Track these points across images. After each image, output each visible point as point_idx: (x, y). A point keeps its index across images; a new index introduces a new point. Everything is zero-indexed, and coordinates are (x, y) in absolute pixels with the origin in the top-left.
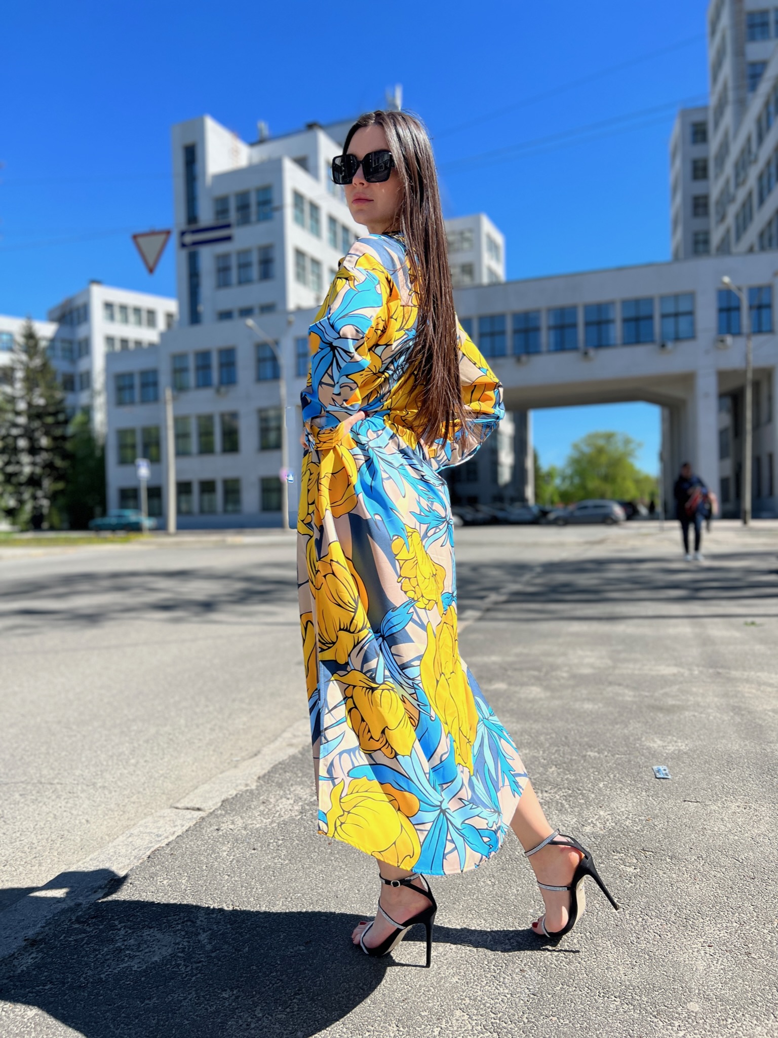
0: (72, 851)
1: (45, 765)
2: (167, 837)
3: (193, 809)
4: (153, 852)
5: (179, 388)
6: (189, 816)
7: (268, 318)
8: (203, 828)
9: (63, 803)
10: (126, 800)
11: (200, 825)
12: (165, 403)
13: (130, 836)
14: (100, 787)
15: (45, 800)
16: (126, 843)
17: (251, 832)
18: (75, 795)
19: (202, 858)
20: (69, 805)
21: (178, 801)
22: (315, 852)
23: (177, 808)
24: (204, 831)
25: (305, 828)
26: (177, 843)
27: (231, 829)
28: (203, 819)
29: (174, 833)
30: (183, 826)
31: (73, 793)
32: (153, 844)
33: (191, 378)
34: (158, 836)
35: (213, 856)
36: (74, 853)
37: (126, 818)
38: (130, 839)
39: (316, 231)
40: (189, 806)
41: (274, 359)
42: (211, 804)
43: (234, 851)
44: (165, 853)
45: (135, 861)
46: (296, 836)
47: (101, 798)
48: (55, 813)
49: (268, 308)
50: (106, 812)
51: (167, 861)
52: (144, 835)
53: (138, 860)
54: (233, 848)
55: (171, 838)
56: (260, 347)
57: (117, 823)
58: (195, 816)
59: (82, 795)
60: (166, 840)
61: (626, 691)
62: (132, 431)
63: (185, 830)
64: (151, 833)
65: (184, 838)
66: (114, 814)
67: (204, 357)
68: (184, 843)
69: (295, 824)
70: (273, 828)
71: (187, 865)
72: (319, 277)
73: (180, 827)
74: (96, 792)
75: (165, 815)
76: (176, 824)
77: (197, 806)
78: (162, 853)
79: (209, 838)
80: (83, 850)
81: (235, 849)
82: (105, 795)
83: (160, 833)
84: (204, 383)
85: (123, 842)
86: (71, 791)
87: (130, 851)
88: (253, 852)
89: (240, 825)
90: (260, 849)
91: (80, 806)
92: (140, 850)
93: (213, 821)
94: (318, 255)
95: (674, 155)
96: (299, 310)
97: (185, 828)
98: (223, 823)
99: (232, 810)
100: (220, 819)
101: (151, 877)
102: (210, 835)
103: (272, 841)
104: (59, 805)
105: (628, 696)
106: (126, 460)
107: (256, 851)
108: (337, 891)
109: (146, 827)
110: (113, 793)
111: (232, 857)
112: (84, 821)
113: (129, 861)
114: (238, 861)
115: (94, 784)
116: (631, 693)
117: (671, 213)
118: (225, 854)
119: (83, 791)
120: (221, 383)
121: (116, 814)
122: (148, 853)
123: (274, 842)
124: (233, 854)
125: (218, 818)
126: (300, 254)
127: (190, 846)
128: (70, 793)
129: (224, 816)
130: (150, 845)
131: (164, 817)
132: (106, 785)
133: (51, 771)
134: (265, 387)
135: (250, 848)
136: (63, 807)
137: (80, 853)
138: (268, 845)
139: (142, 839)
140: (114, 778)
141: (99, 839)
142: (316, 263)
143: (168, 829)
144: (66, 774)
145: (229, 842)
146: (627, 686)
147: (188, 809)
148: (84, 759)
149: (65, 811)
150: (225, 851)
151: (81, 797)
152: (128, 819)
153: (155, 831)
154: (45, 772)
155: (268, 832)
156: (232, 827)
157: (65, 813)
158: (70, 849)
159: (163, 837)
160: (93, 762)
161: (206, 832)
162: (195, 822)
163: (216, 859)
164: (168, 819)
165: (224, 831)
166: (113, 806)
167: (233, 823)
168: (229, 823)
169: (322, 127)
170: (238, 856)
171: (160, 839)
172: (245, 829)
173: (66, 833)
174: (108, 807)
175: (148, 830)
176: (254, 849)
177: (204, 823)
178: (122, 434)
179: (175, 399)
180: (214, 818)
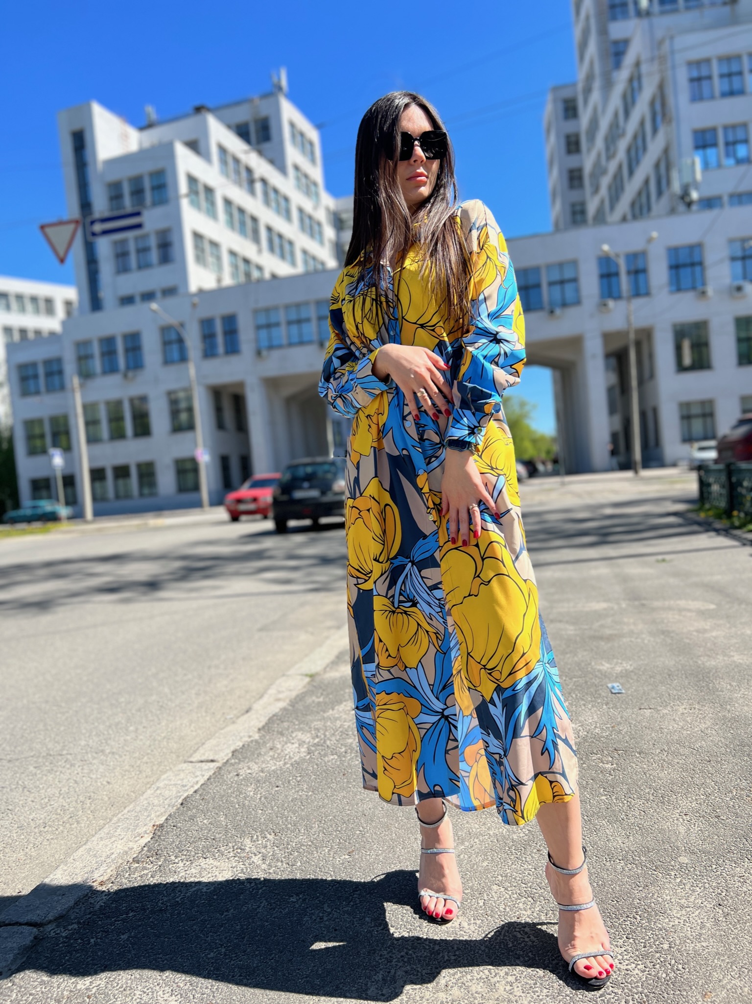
0: (104, 808)
1: (48, 740)
2: (192, 786)
3: (207, 761)
4: (185, 799)
5: (86, 375)
6: (206, 767)
7: (171, 301)
8: (223, 775)
9: (79, 770)
10: (139, 762)
11: (220, 774)
12: (73, 391)
13: (157, 789)
14: (109, 753)
15: (60, 769)
16: (156, 795)
17: (269, 773)
18: (88, 762)
19: (232, 799)
20: (86, 771)
21: (191, 756)
22: (334, 783)
23: (191, 762)
24: (225, 778)
25: (317, 765)
26: (204, 790)
27: (250, 773)
28: (220, 768)
29: (197, 782)
30: (203, 776)
31: (86, 761)
32: (182, 793)
33: (97, 364)
34: (183, 786)
35: (241, 796)
36: (106, 810)
37: (144, 776)
38: (158, 792)
39: (212, 213)
40: (203, 758)
41: (180, 341)
42: (223, 755)
43: (259, 790)
44: (196, 799)
45: (170, 808)
46: (312, 772)
47: (113, 762)
48: (75, 778)
49: (170, 292)
50: (123, 773)
51: (201, 805)
52: (170, 787)
53: (172, 808)
54: (257, 788)
55: (196, 787)
56: (165, 330)
57: (136, 781)
58: (211, 767)
59: (95, 761)
60: (192, 789)
61: (568, 626)
62: (40, 421)
63: (206, 779)
64: (176, 784)
65: (208, 785)
66: (131, 774)
67: (108, 344)
68: (210, 789)
69: (307, 762)
70: (288, 768)
71: (220, 806)
72: (219, 258)
73: (201, 777)
74: (107, 757)
75: (184, 768)
76: (196, 774)
77: (211, 758)
78: (193, 799)
79: (232, 783)
80: (114, 806)
81: (260, 789)
82: (116, 759)
83: (184, 783)
84: (111, 368)
85: (152, 794)
86: (83, 759)
87: (162, 801)
88: (277, 789)
89: (256, 769)
90: (282, 786)
91: (97, 771)
92: (171, 799)
93: (230, 768)
94: (215, 237)
95: (548, 131)
96: (201, 292)
97: (206, 777)
98: (240, 769)
99: (245, 758)
100: (236, 766)
101: (191, 819)
102: (232, 780)
103: (291, 778)
104: (76, 772)
105: (570, 630)
106: (37, 450)
107: (279, 788)
108: (363, 811)
109: (170, 780)
110: (124, 757)
111: (259, 796)
112: (105, 783)
113: (164, 809)
114: (265, 798)
115: (102, 751)
116: (572, 628)
117: (550, 185)
118: (252, 793)
119: (94, 758)
120: (128, 368)
121: (133, 774)
122: (180, 801)
123: (293, 779)
124: (259, 792)
125: (233, 765)
126: (197, 236)
127: (217, 790)
128: (82, 761)
129: (239, 764)
130: (179, 794)
131: (183, 770)
132: (114, 750)
133: (56, 745)
134: (173, 369)
135: (273, 786)
136: (80, 774)
137: (112, 809)
138: (289, 782)
139: (169, 790)
140: (119, 744)
141: (125, 796)
142: (215, 245)
143: (190, 780)
144: (72, 745)
145: (251, 784)
146: (567, 622)
147: (202, 762)
148: (84, 731)
149: (83, 776)
150: (251, 791)
151: (94, 764)
152: (147, 777)
153: (179, 782)
154: (50, 746)
155: (285, 772)
156: (249, 771)
157: (84, 778)
158: (102, 807)
159: (188, 787)
160: (94, 733)
161: (227, 778)
162: (213, 772)
163: (245, 798)
164: (187, 772)
165: (244, 775)
166: (127, 767)
167: (249, 768)
168: (245, 769)
169: (209, 110)
170: (264, 793)
171: (186, 788)
172: (262, 771)
173: (92, 794)
174: (124, 769)
175: (172, 782)
176: (277, 787)
177: (223, 771)
178: (29, 424)
179: (82, 386)
180: (230, 766)
